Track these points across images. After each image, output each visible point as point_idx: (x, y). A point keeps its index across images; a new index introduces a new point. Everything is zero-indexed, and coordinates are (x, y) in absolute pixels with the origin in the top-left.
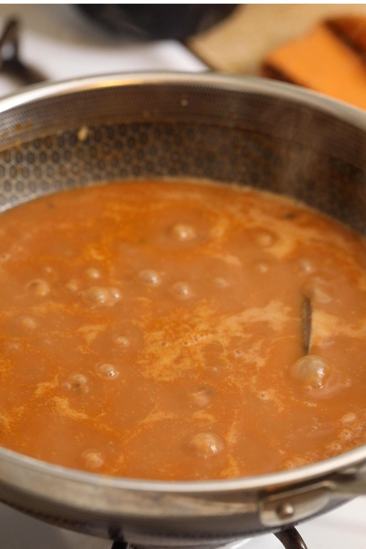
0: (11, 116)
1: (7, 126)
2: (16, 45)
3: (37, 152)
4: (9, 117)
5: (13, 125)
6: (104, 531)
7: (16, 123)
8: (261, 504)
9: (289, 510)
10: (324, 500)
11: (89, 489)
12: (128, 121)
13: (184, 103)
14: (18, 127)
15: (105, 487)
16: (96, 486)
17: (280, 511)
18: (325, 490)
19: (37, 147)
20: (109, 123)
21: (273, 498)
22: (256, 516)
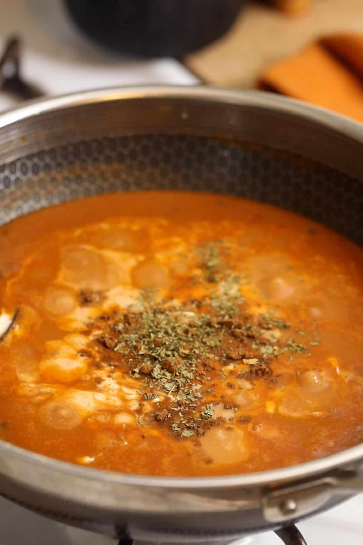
0: (17, 128)
1: (13, 138)
2: (17, 63)
3: (41, 164)
4: (14, 129)
5: (19, 136)
6: (111, 529)
7: (21, 135)
8: (264, 500)
9: (292, 505)
10: (325, 497)
11: (97, 486)
12: (129, 133)
13: (185, 116)
14: (23, 138)
15: (113, 483)
16: (104, 482)
17: (283, 507)
18: (327, 486)
19: (41, 159)
20: (112, 135)
21: (276, 493)
22: (259, 512)
